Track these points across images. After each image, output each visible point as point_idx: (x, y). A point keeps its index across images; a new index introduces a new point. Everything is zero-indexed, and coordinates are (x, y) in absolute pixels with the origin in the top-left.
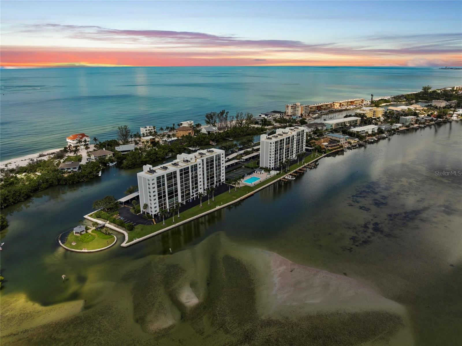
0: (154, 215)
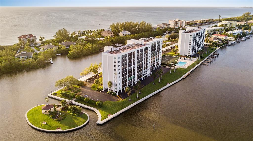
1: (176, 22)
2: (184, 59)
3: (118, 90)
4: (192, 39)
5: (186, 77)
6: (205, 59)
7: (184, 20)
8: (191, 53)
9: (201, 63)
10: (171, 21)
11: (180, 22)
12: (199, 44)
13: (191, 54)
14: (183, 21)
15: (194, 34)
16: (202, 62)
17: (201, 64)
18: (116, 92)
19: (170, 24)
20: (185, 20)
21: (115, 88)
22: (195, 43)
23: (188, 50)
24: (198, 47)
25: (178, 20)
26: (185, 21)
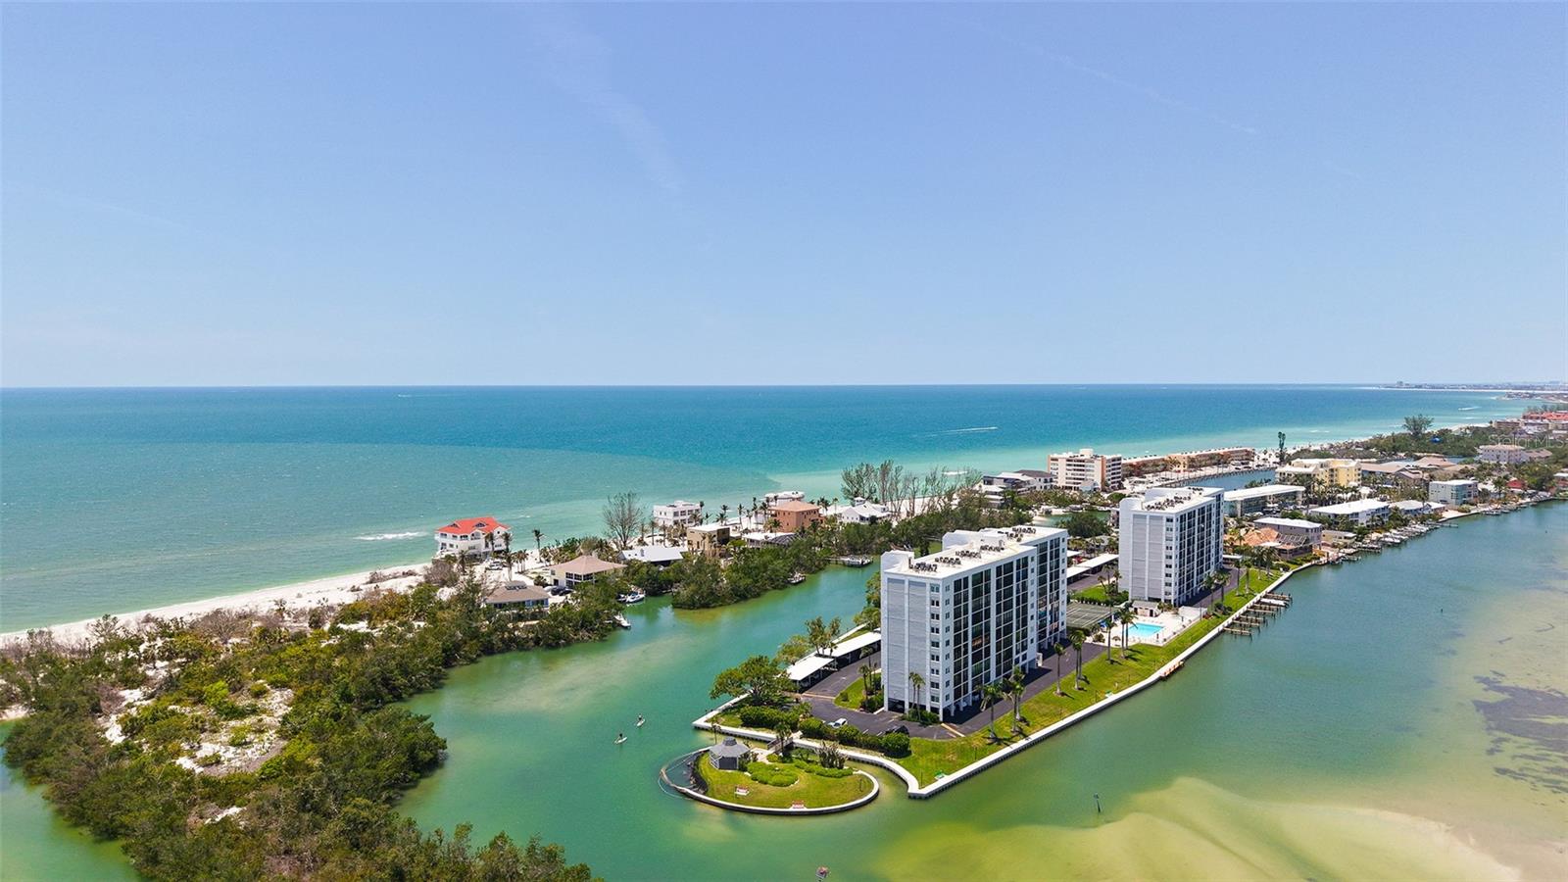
0: (944, 710)
1: (1078, 464)
2: (1151, 615)
3: (941, 705)
4: (1175, 534)
5: (1172, 673)
6: (1237, 614)
7: (1114, 456)
8: (1173, 589)
9: (1221, 627)
10: (1056, 460)
11: (1098, 464)
12: (1202, 554)
13: (1177, 596)
14: (1114, 460)
15: (1181, 516)
16: (1225, 623)
17: (1223, 631)
18: (935, 710)
19: (1054, 472)
20: (1119, 456)
21: (933, 699)
22: (1188, 550)
23: (1163, 579)
24: (1202, 569)
25: (1086, 453)
26: (1119, 459)
